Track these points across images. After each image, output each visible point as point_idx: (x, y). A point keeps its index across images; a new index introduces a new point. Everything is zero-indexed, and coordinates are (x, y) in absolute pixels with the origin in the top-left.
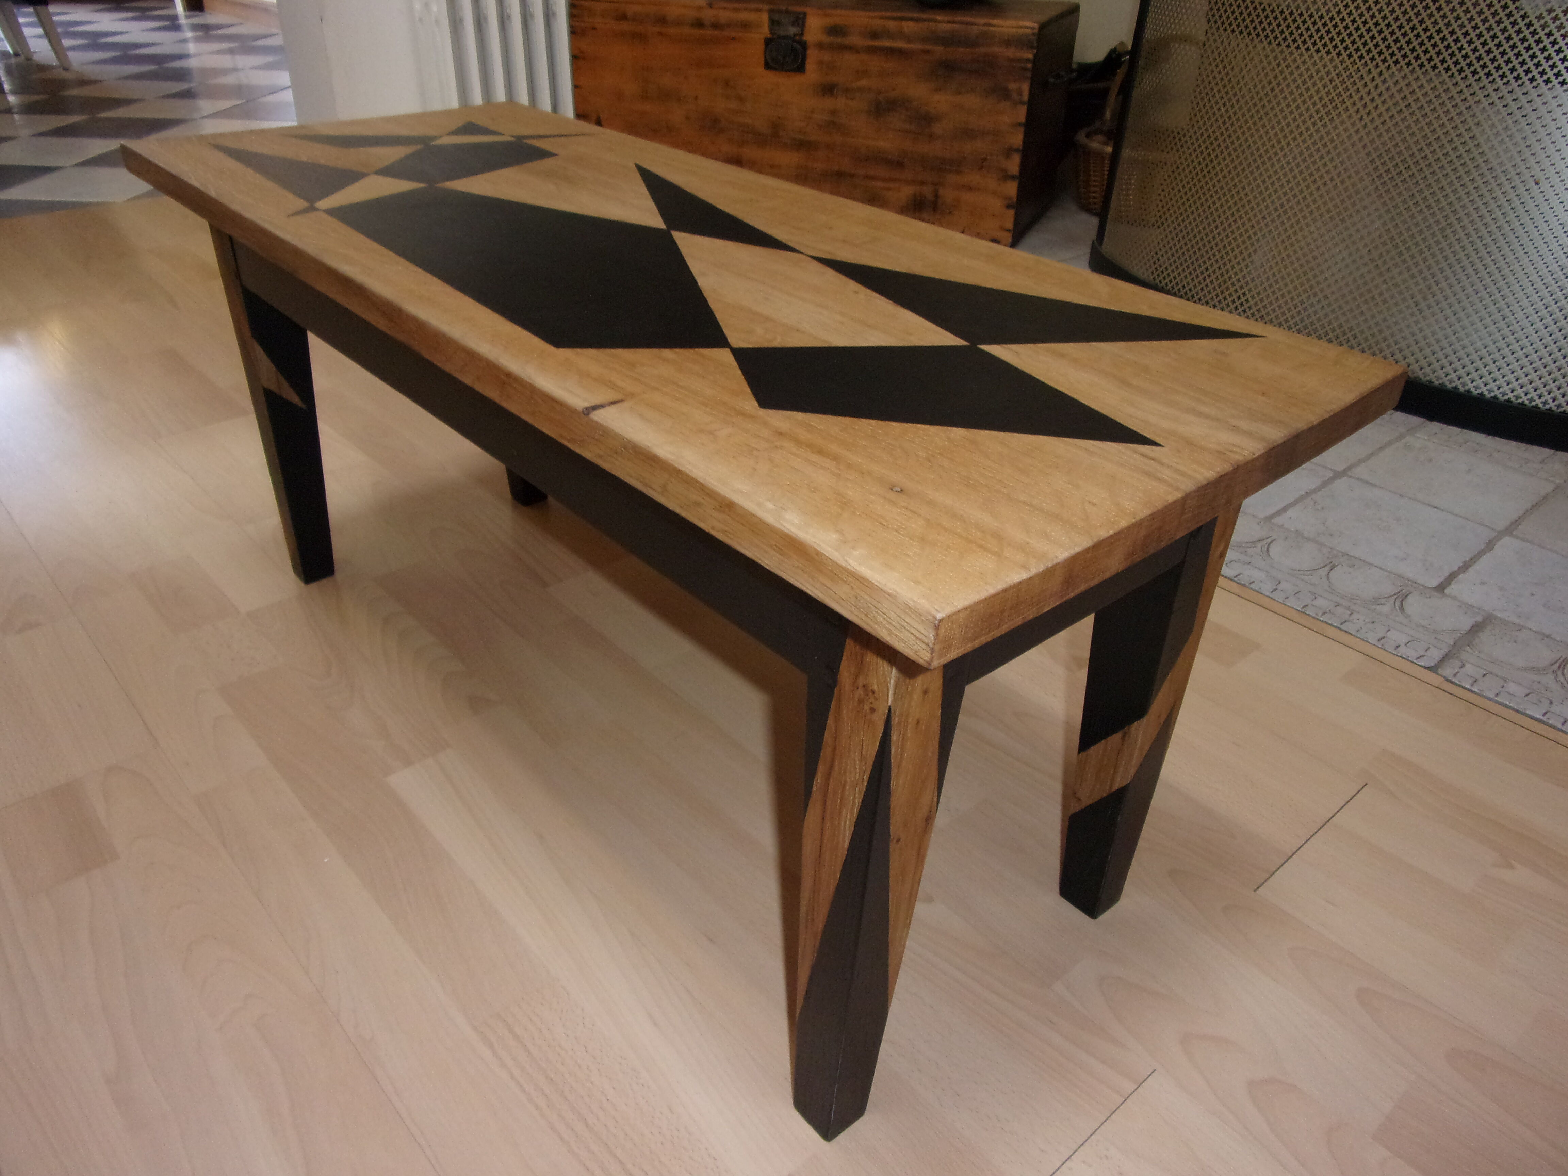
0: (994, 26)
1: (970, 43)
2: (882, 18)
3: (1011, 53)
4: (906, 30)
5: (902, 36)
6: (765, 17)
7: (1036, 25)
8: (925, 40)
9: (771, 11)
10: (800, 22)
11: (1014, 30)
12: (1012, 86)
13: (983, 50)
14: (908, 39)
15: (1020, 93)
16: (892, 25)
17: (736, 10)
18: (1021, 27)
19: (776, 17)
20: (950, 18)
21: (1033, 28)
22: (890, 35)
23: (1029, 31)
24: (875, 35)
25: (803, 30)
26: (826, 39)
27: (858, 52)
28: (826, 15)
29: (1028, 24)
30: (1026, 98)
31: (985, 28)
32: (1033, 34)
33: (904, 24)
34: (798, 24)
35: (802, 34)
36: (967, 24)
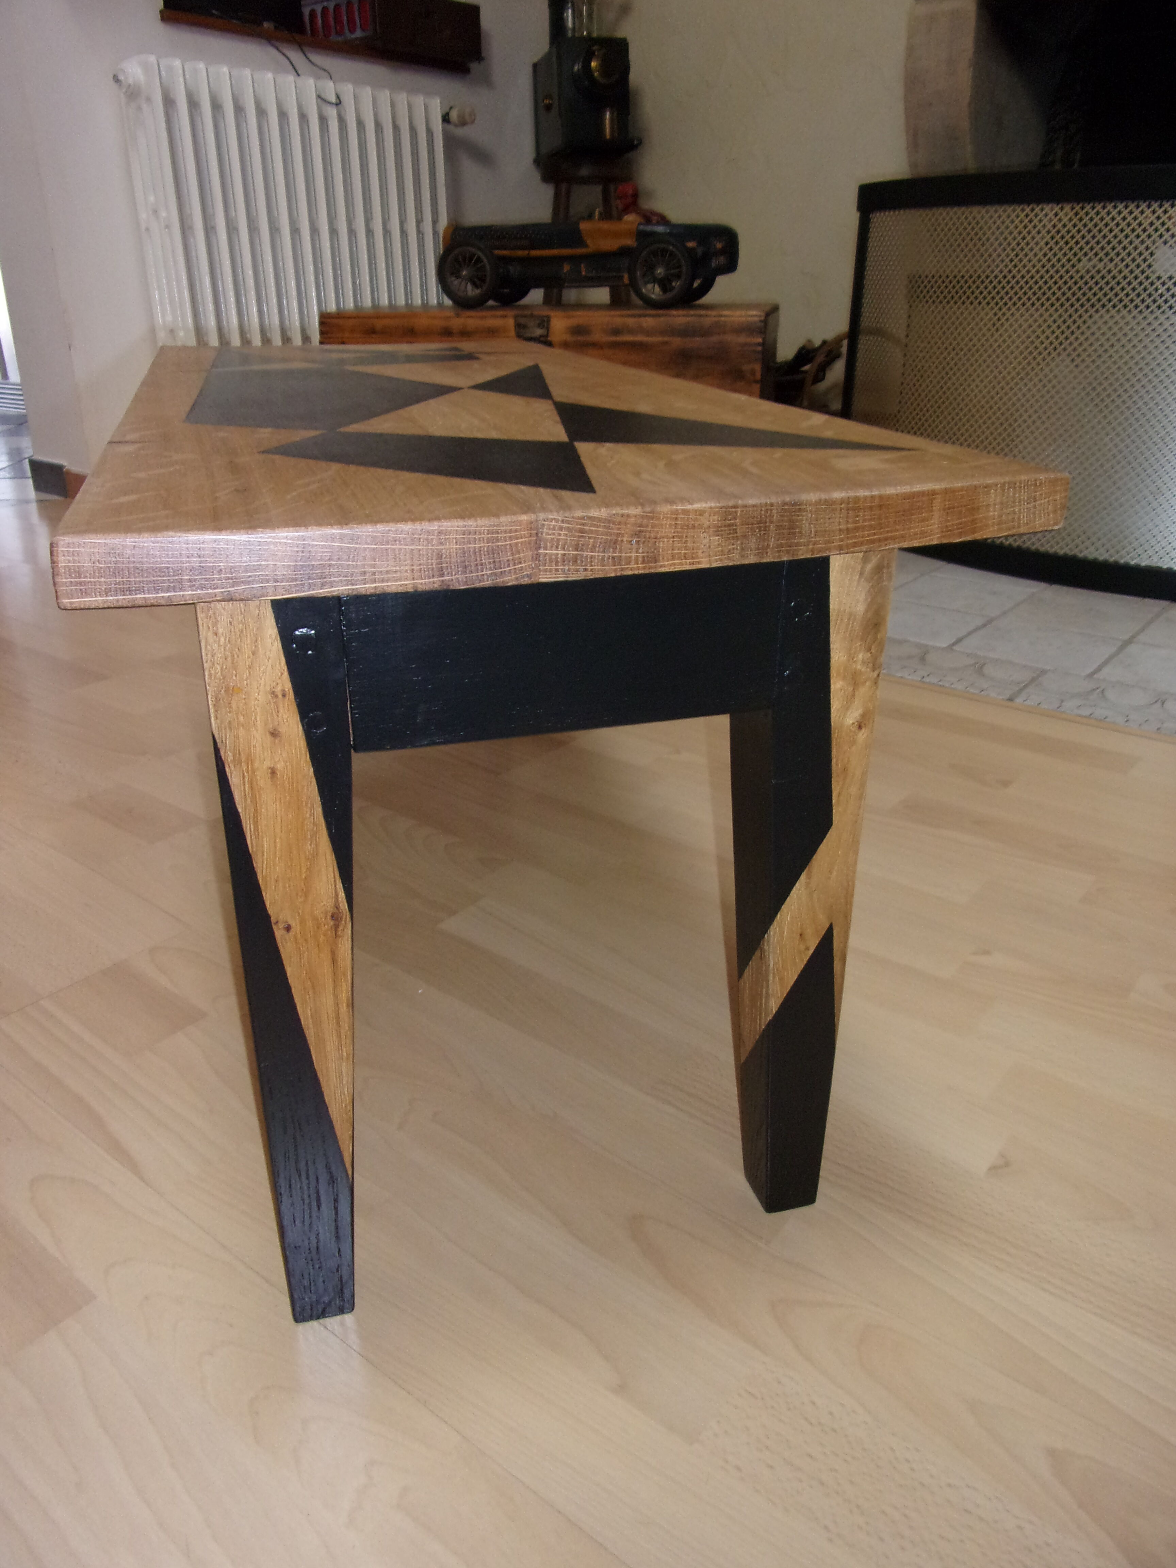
0: (725, 316)
1: (704, 332)
2: (622, 316)
3: (742, 339)
4: (645, 325)
5: (641, 330)
6: (511, 322)
7: (763, 314)
8: (663, 333)
9: (516, 317)
10: (546, 324)
11: (744, 319)
12: (746, 368)
13: (715, 339)
14: (648, 333)
15: (753, 372)
16: (631, 322)
17: (482, 318)
18: (749, 316)
19: (522, 321)
20: (684, 312)
21: (760, 316)
22: (631, 331)
23: (756, 319)
24: (616, 332)
25: (548, 331)
26: (568, 338)
27: (601, 348)
28: (568, 317)
29: (754, 313)
30: (758, 376)
31: (716, 319)
32: (761, 321)
33: (643, 319)
34: (544, 326)
35: (547, 336)
36: (701, 316)
